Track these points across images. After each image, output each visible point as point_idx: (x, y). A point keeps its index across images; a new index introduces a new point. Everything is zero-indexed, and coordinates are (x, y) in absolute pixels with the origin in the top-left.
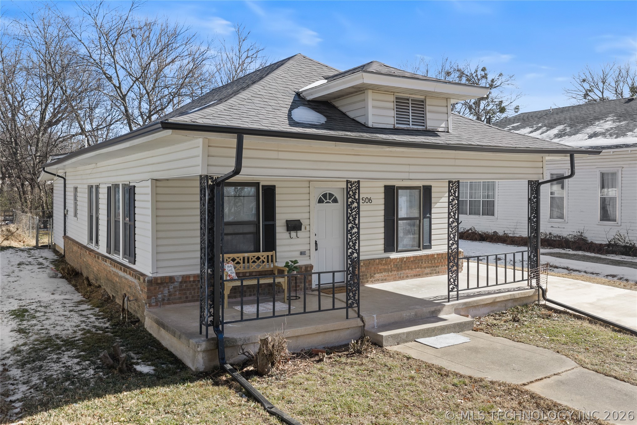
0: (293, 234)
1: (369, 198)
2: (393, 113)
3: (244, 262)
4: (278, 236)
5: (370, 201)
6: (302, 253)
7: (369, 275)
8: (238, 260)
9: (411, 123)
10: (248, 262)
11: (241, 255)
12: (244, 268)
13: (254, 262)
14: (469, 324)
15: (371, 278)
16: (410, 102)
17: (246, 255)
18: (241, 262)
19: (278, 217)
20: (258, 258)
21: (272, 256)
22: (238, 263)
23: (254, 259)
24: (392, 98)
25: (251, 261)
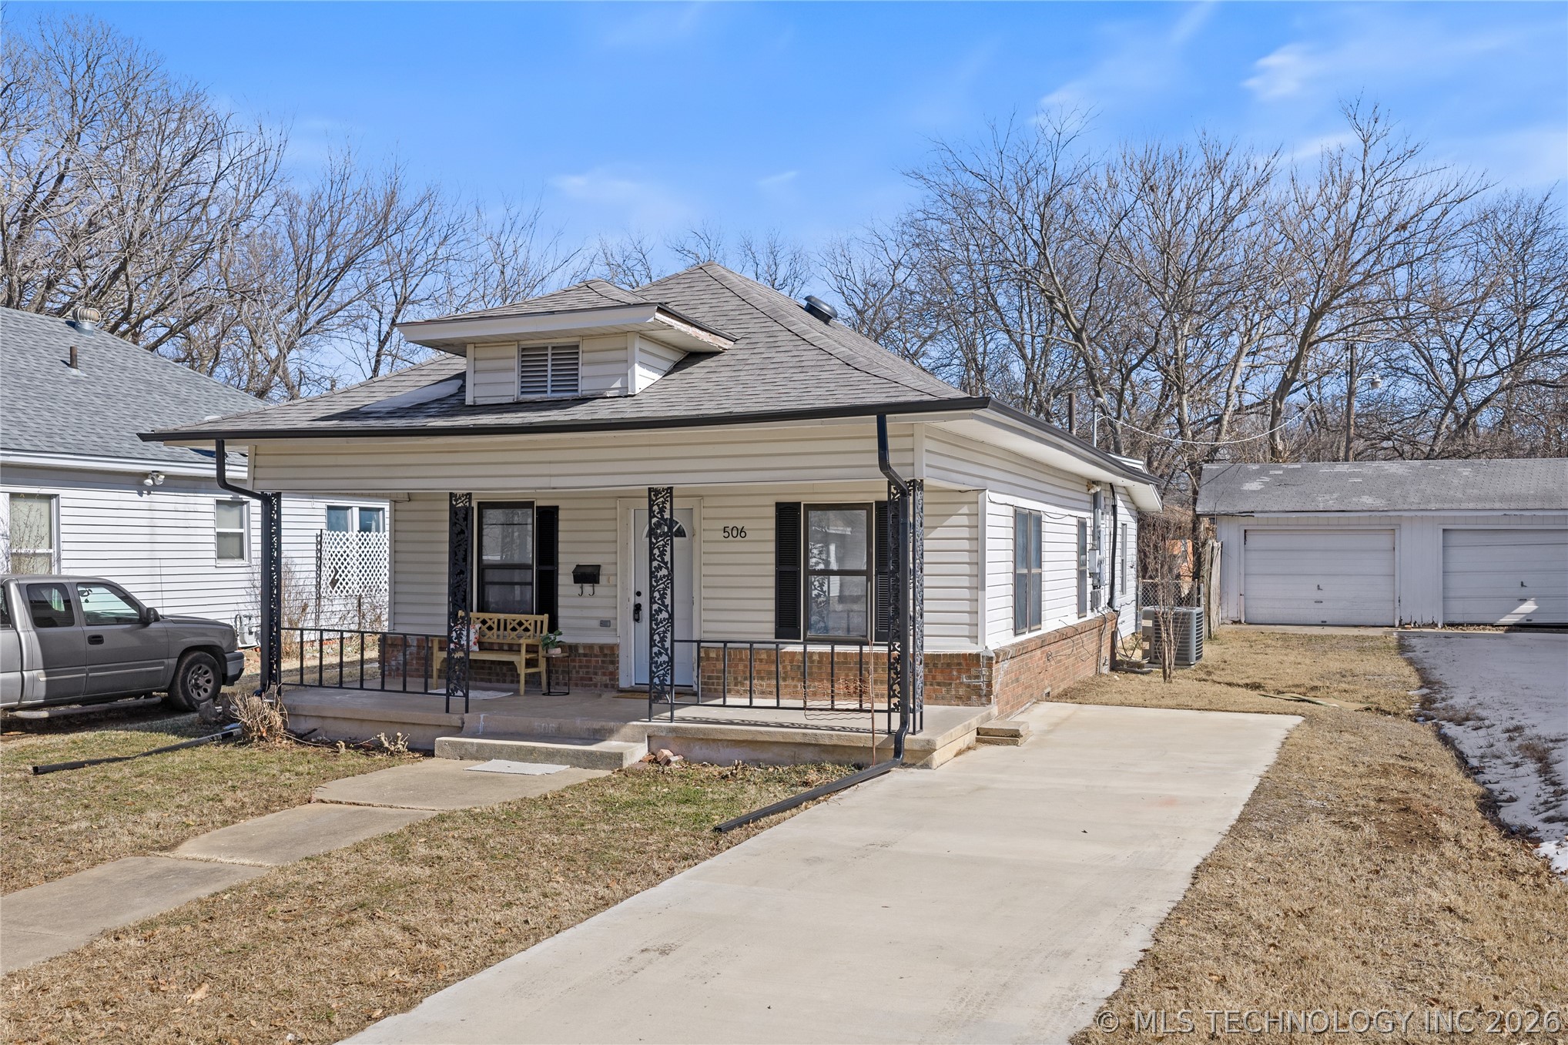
0: (588, 588)
1: (740, 527)
2: (515, 377)
3: (499, 629)
4: (561, 591)
5: (743, 534)
6: (605, 624)
7: (730, 678)
8: (490, 623)
9: (549, 389)
10: (505, 629)
11: (496, 616)
12: (498, 636)
13: (513, 629)
14: (610, 758)
15: (736, 685)
16: (550, 352)
17: (502, 616)
18: (495, 626)
19: (561, 558)
20: (520, 624)
21: (542, 622)
22: (490, 628)
23: (514, 624)
24: (514, 351)
25: (509, 627)
